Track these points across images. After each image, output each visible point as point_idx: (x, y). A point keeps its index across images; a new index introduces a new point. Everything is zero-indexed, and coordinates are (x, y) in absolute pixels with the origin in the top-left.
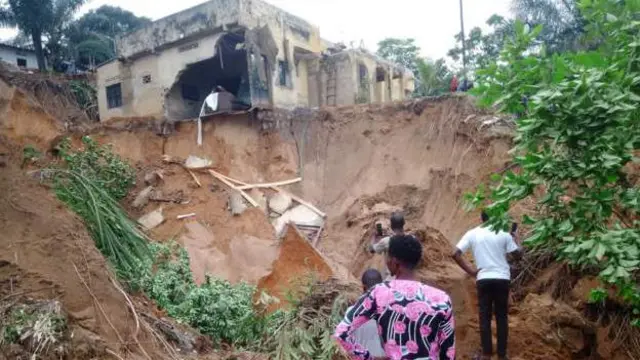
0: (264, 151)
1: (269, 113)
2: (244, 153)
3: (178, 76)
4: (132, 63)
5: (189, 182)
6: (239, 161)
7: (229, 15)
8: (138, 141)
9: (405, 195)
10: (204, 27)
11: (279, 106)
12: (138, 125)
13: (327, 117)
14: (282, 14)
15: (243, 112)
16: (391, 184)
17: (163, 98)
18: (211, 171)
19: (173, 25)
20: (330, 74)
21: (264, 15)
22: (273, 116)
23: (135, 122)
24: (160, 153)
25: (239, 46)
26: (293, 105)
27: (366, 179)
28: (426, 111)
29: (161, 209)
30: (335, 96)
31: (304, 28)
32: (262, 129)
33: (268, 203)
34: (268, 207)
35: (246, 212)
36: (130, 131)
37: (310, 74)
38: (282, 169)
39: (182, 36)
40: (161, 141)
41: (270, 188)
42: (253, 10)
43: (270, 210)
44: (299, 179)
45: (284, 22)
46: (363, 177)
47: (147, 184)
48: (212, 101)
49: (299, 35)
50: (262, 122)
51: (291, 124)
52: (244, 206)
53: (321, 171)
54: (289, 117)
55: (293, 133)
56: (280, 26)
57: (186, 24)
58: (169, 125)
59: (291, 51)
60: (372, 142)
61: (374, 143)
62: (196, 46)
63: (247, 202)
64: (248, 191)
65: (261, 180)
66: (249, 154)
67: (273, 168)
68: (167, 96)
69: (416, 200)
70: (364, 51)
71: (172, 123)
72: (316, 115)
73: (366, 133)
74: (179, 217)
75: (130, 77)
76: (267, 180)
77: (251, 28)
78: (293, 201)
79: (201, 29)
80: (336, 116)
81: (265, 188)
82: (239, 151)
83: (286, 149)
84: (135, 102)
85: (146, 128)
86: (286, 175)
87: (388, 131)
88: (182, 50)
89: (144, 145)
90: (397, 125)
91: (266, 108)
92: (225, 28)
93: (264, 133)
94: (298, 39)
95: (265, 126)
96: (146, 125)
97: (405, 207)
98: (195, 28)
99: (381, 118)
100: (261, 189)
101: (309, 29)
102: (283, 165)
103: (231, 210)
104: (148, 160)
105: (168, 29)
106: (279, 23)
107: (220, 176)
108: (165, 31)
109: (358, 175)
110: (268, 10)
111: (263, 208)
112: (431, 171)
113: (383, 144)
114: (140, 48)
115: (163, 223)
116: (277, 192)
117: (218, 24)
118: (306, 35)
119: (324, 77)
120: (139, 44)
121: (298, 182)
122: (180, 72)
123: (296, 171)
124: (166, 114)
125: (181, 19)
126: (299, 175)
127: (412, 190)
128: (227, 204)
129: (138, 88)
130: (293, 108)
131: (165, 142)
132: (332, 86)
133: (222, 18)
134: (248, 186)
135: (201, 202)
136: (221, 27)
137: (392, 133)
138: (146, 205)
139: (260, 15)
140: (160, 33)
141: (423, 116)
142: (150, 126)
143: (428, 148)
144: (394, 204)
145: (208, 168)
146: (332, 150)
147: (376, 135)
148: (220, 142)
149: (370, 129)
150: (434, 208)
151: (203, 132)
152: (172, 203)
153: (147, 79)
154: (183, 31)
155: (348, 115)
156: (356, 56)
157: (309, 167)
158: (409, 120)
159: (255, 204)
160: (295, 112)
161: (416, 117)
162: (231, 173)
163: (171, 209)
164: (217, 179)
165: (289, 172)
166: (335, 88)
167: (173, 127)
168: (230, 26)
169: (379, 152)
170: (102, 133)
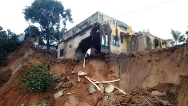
0: (106, 69)
1: (109, 55)
2: (99, 70)
3: (79, 44)
4: (67, 42)
5: (76, 80)
6: (96, 73)
7: (94, 20)
8: (64, 66)
9: (167, 88)
10: (87, 26)
11: (113, 52)
12: (65, 61)
13: (133, 56)
14: (116, 21)
15: (99, 55)
16: (161, 83)
17: (74, 52)
18: (85, 76)
19: (78, 28)
20: (135, 42)
21: (107, 20)
22: (110, 56)
23: (65, 60)
24: (71, 70)
25: (98, 31)
26: (119, 52)
27: (148, 80)
28: (176, 50)
29: (63, 90)
30: (137, 49)
31: (125, 26)
32: (106, 61)
33: (104, 89)
34: (104, 91)
35: (95, 93)
36: (63, 63)
37: (127, 42)
38: (112, 76)
39: (80, 30)
40: (72, 67)
41: (106, 83)
42: (103, 19)
43: (105, 92)
44: (119, 80)
45: (117, 23)
46: (147, 79)
47: (62, 81)
48: (89, 52)
49: (123, 28)
50: (106, 58)
51: (118, 59)
52: (94, 90)
53: (128, 76)
54: (117, 56)
55: (118, 62)
56: (115, 25)
57: (82, 26)
58: (76, 61)
59: (119, 34)
60: (151, 65)
61: (152, 65)
62: (85, 33)
63: (96, 88)
64: (98, 84)
65: (104, 80)
66: (100, 70)
67: (109, 75)
68: (76, 51)
69: (173, 90)
70: (149, 33)
71: (77, 60)
72: (128, 55)
73: (149, 61)
74: (68, 94)
75: (66, 46)
76: (106, 80)
77: (102, 24)
78: (115, 89)
79: (86, 27)
80: (136, 55)
81: (105, 83)
82: (97, 69)
83: (115, 68)
84: (67, 54)
85: (68, 62)
86: (114, 78)
87: (159, 60)
88: (81, 35)
89: (66, 68)
90: (163, 57)
91: (108, 53)
92: (93, 25)
93: (107, 62)
94: (122, 29)
95: (107, 60)
96: (68, 61)
97: (167, 93)
98: (84, 27)
99: (155, 55)
100: (103, 84)
101: (127, 27)
102: (113, 74)
103: (88, 92)
104: (66, 73)
105: (77, 29)
106: (114, 23)
107: (88, 78)
108: (76, 30)
109: (145, 78)
110: (110, 19)
111: (102, 91)
112: (181, 76)
113: (156, 65)
114: (69, 36)
115: (62, 96)
116: (109, 85)
117: (91, 25)
118: (126, 28)
119: (133, 43)
120: (69, 35)
121: (118, 81)
122: (80, 43)
123: (118, 76)
124: (75, 58)
125: (80, 25)
126: (119, 78)
127: (171, 85)
128: (88, 89)
129: (68, 50)
130: (119, 53)
131: (74, 67)
132: (136, 46)
133: (93, 22)
134: (98, 82)
135: (78, 88)
136: (92, 25)
137: (161, 60)
138: (59, 89)
139: (106, 20)
140: (75, 31)
141: (175, 53)
142: (69, 62)
143: (178, 66)
144: (162, 92)
145: (84, 75)
146: (134, 68)
147: (153, 62)
148: (91, 66)
149: (151, 59)
150: (183, 95)
151: (86, 63)
152: (67, 88)
153: (71, 46)
154: (81, 29)
155: (141, 55)
156: (145, 34)
157: (123, 75)
158: (169, 55)
159: (99, 90)
160: (120, 55)
161: (172, 54)
162: (93, 77)
163: (66, 91)
164: (87, 79)
165: (115, 77)
166: (137, 46)
167: (77, 62)
168: (95, 24)
169: (155, 69)
170: (53, 64)
